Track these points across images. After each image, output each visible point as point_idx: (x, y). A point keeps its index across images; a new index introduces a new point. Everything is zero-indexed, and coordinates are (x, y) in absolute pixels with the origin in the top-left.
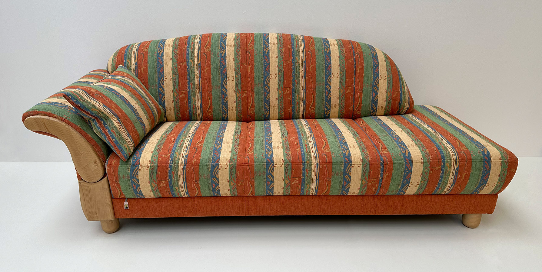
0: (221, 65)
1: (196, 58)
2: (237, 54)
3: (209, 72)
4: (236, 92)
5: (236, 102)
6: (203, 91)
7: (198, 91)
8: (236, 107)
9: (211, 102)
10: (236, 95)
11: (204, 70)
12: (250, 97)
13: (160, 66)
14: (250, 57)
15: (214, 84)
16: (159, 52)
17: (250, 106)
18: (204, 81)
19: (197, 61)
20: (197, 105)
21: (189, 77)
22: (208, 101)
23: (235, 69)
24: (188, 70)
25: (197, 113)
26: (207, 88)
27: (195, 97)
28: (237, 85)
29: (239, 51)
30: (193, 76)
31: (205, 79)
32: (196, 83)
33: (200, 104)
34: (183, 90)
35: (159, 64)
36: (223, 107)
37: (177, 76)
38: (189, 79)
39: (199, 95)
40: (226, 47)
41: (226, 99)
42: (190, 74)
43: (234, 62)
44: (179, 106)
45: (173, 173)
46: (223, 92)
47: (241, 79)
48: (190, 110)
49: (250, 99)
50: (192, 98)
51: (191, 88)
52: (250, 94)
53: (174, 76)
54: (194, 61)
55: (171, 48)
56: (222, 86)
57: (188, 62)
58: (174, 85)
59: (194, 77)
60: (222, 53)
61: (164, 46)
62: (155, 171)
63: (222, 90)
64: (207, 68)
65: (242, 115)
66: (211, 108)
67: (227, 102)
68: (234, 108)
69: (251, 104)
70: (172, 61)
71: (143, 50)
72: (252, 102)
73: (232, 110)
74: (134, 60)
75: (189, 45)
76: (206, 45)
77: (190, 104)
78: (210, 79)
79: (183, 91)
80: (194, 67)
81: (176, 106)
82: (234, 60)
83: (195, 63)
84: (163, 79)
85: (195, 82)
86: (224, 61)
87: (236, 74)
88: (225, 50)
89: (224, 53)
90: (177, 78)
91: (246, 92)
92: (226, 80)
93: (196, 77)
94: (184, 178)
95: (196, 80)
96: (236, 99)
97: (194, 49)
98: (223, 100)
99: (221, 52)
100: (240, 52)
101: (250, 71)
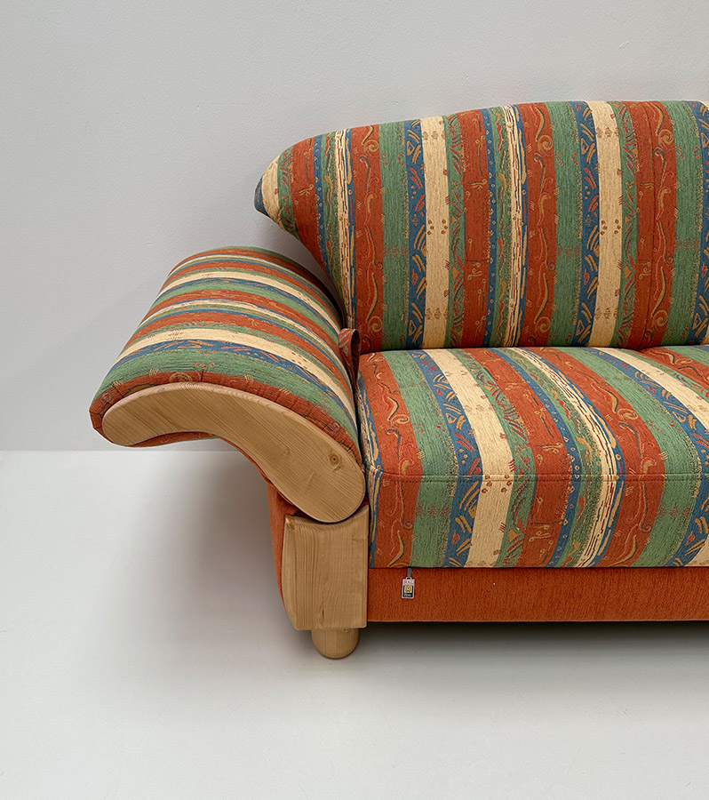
0: (583, 188)
1: (513, 168)
2: (628, 156)
3: (551, 210)
4: (621, 265)
5: (619, 292)
6: (530, 263)
7: (516, 263)
8: (618, 308)
9: (551, 293)
10: (622, 272)
11: (536, 203)
12: (660, 279)
13: (415, 193)
14: (664, 164)
15: (562, 243)
16: (409, 153)
17: (658, 303)
18: (537, 233)
19: (517, 178)
20: (512, 301)
21: (494, 223)
22: (543, 291)
23: (623, 200)
24: (494, 201)
25: (506, 323)
26: (544, 254)
27: (507, 281)
28: (626, 247)
29: (631, 147)
30: (506, 220)
31: (540, 226)
32: (515, 238)
33: (521, 300)
34: (477, 261)
35: (412, 187)
36: (581, 308)
37: (462, 220)
38: (494, 228)
39: (520, 274)
40: (594, 138)
41: (593, 283)
42: (498, 215)
43: (618, 179)
44: (461, 307)
45: (581, 500)
46: (585, 265)
47: (638, 226)
48: (490, 318)
49: (661, 284)
50: (500, 282)
51: (498, 254)
52: (659, 270)
53: (454, 220)
54: (508, 177)
55: (442, 143)
56: (584, 247)
57: (494, 178)
58: (453, 248)
59: (510, 222)
60: (586, 154)
61: (420, 136)
62: (529, 494)
63: (583, 259)
64: (545, 197)
65: (630, 331)
66: (548, 311)
67: (595, 293)
68: (613, 311)
69: (660, 300)
70: (449, 178)
71: (365, 150)
72: (663, 292)
73: (607, 315)
74: (343, 177)
75: (491, 132)
76: (539, 131)
77: (492, 301)
78: (550, 229)
79: (477, 263)
80: (509, 194)
81: (453, 306)
82: (621, 172)
83: (513, 181)
84: (425, 230)
85: (509, 239)
86: (591, 176)
87: (625, 214)
88: (593, 146)
89: (590, 154)
90: (462, 226)
91: (649, 264)
92: (598, 230)
93: (513, 222)
94: (613, 515)
95: (514, 232)
96: (621, 285)
97: (506, 143)
98: (585, 288)
99: (584, 152)
100: (635, 151)
101: (662, 205)
